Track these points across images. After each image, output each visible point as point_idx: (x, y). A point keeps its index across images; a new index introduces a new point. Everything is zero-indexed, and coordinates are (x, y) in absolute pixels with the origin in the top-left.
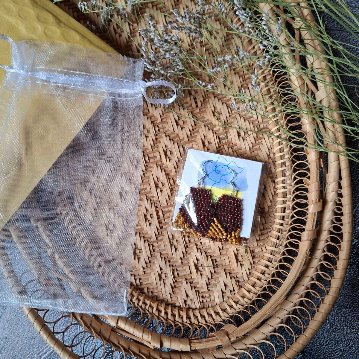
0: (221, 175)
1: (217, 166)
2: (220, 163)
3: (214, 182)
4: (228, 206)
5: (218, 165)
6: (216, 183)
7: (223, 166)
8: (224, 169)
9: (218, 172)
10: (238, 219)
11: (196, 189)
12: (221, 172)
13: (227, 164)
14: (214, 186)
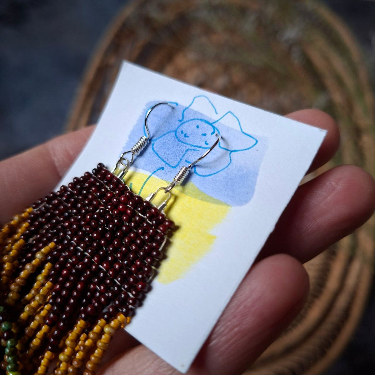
0: (188, 147)
1: (185, 120)
2: (196, 112)
3: (163, 164)
4: (130, 229)
5: (188, 116)
6: (167, 168)
7: (199, 123)
8: (201, 131)
9: (181, 137)
10: (137, 280)
11: (107, 172)
12: (189, 140)
13: (215, 117)
14: (158, 176)
